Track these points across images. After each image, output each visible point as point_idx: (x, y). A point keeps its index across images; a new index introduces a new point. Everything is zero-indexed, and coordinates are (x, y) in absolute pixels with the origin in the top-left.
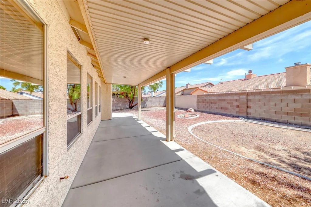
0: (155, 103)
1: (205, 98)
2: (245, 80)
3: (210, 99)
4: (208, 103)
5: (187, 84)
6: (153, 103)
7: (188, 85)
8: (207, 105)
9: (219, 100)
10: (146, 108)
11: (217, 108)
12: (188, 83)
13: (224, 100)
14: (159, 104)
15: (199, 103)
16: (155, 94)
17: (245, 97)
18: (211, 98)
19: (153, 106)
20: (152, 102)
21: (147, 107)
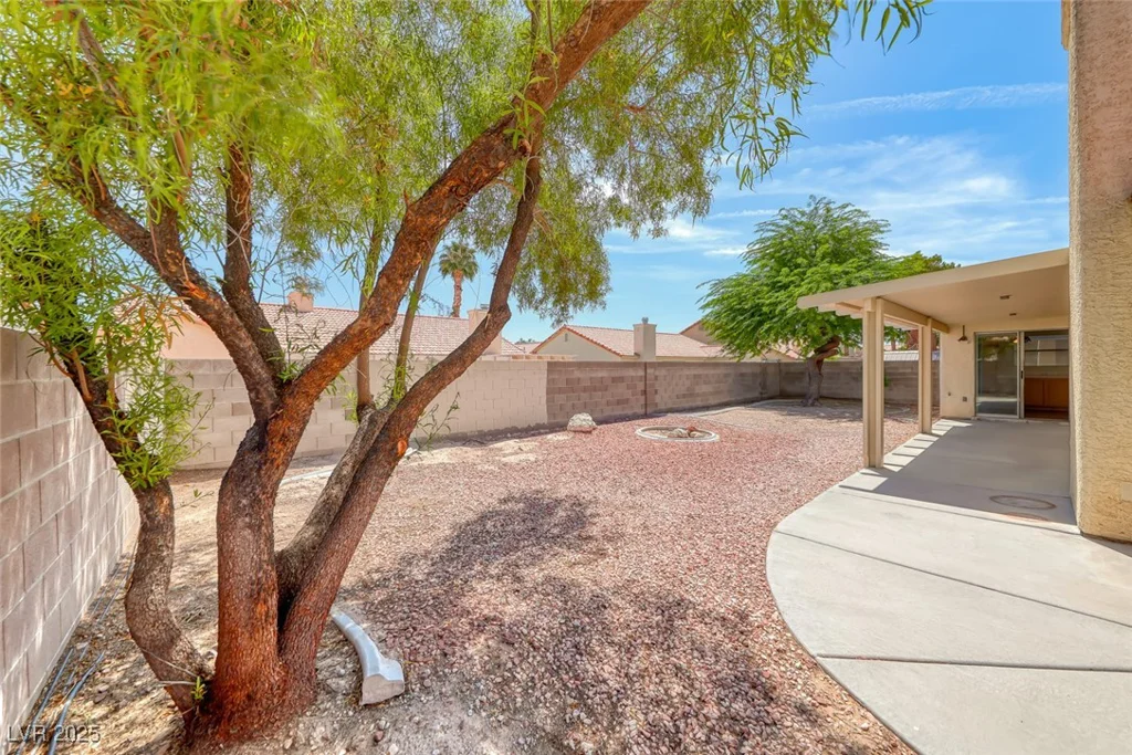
1: (577, 374)
3: (591, 378)
4: (585, 390)
8: (584, 396)
9: (614, 380)
11: (608, 404)
13: (622, 379)
15: (556, 396)
18: (593, 375)
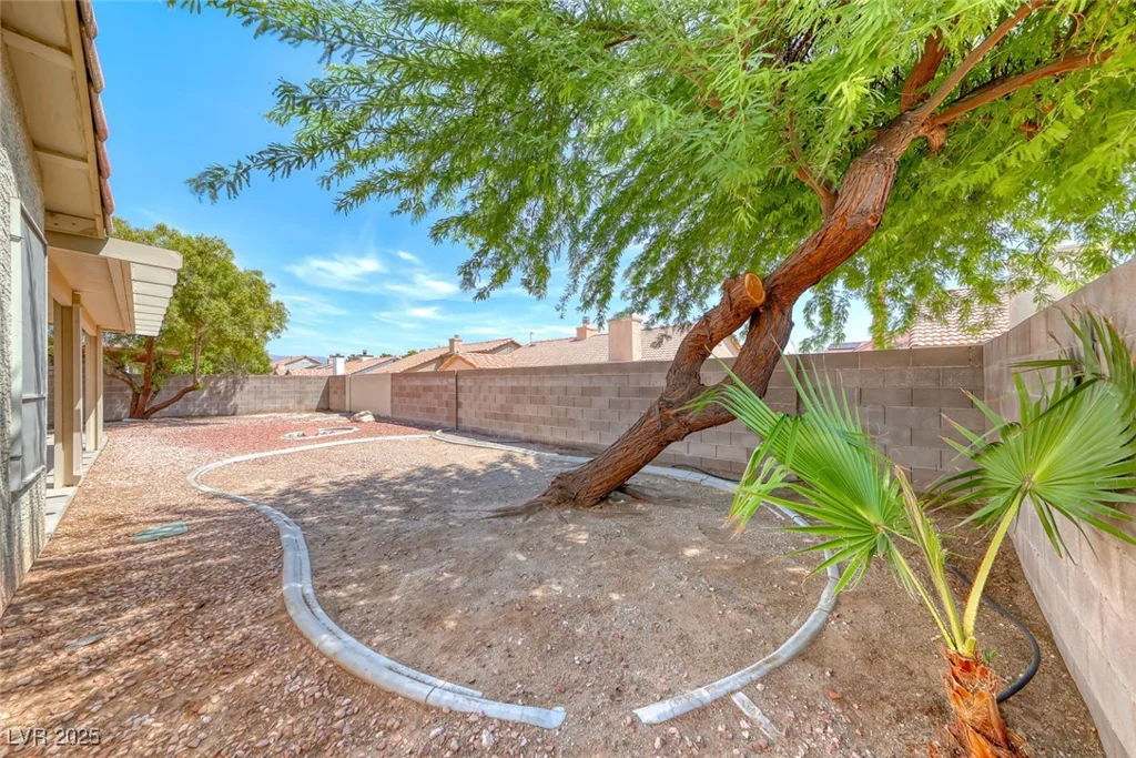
0: (281, 398)
1: (404, 382)
2: (576, 340)
5: (453, 337)
6: (269, 398)
7: (455, 343)
10: (233, 415)
12: (456, 336)
14: (300, 402)
15: (395, 398)
16: (346, 368)
17: (453, 380)
18: (412, 383)
19: (272, 406)
20: (264, 395)
21: (239, 410)
